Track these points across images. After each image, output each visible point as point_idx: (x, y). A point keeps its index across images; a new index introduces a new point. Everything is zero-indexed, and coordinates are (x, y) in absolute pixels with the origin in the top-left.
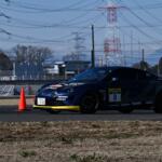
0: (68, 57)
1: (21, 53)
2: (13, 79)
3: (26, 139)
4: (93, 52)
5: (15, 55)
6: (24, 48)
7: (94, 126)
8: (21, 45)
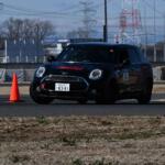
0: (74, 33)
1: (14, 28)
2: (5, 61)
3: (17, 139)
4: (105, 27)
5: (7, 31)
6: (19, 22)
7: (104, 123)
8: (15, 18)
